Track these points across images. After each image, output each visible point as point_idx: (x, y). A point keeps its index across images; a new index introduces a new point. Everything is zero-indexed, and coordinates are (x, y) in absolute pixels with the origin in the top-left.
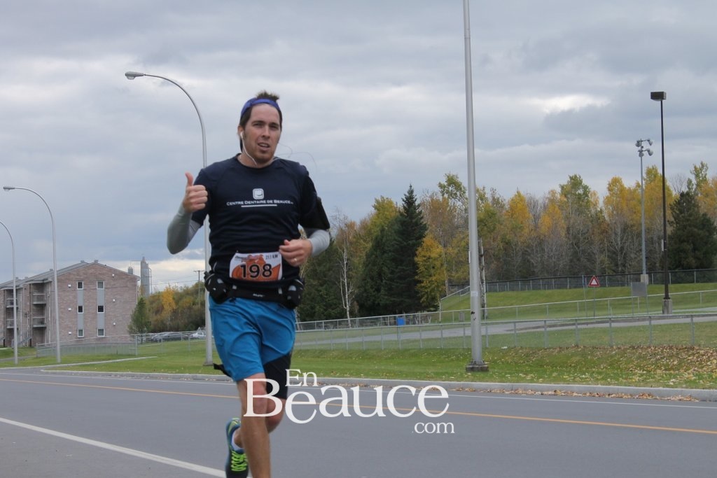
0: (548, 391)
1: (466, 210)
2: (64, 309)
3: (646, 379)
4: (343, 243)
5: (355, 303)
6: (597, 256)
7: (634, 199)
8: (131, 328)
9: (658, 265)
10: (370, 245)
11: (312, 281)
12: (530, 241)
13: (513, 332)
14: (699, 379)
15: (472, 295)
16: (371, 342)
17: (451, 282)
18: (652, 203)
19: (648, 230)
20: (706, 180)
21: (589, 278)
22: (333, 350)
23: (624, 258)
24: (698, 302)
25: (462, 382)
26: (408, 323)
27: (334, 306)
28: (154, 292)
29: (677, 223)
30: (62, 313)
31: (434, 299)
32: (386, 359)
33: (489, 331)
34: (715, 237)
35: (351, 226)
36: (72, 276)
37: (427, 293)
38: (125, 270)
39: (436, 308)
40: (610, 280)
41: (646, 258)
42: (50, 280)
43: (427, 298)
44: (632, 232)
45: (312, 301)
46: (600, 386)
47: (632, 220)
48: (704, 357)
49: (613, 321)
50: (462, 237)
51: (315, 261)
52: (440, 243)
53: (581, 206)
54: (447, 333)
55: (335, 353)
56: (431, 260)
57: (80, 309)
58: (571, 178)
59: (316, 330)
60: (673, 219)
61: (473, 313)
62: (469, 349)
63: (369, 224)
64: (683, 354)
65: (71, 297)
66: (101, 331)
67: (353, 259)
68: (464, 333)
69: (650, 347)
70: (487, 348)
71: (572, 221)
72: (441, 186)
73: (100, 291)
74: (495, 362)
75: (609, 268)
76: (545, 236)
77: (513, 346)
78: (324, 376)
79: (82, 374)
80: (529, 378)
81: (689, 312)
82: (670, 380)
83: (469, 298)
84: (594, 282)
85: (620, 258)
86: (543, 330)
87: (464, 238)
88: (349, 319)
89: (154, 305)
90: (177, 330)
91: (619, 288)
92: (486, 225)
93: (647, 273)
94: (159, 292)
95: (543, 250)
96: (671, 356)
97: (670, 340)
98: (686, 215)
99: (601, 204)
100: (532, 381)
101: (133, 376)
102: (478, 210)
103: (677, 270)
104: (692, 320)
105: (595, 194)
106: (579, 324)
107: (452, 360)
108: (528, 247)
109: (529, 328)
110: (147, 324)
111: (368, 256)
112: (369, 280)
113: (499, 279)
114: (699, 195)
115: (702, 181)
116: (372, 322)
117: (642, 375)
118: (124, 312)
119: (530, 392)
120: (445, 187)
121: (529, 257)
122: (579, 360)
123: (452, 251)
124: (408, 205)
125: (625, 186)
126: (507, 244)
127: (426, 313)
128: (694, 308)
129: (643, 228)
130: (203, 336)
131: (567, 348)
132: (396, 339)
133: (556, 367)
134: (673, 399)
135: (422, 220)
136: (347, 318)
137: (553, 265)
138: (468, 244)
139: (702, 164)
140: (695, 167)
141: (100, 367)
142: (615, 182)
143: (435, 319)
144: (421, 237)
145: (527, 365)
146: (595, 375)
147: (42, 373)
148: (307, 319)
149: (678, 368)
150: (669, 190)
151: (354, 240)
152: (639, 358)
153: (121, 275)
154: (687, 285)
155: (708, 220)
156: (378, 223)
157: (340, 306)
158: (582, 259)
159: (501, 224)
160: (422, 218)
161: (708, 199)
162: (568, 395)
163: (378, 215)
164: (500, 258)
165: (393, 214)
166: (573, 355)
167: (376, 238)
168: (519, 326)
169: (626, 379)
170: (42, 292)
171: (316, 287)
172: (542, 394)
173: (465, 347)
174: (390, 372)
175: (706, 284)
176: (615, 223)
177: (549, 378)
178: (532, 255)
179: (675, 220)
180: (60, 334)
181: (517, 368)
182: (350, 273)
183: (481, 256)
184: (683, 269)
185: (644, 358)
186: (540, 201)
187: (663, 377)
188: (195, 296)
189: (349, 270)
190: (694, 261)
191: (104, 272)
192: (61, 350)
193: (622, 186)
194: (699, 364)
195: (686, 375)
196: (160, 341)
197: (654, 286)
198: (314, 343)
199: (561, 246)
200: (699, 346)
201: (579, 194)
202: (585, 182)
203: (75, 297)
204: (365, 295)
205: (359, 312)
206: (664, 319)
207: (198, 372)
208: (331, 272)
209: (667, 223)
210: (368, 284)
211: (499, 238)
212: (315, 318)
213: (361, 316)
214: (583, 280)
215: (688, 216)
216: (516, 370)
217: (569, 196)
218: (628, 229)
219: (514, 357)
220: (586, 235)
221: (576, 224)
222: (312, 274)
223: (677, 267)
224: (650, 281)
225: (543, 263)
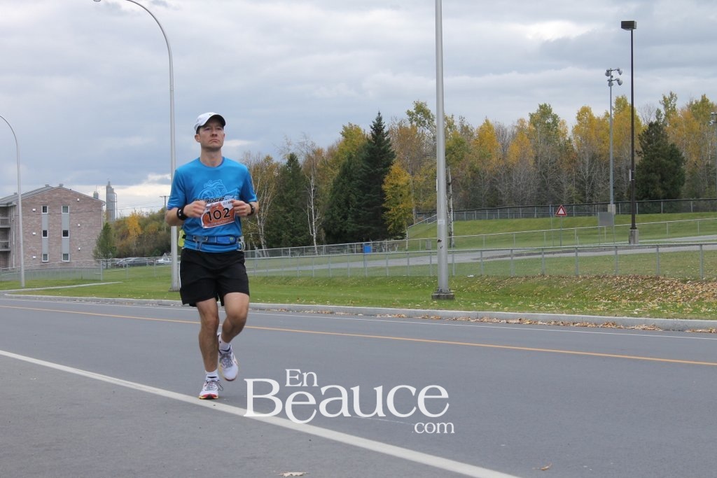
0: (514, 319)
1: (434, 138)
2: (29, 233)
3: (610, 308)
4: (310, 170)
5: (322, 230)
6: (565, 186)
7: (602, 128)
8: (96, 252)
9: (625, 195)
10: (338, 172)
11: (278, 207)
12: (498, 170)
13: (479, 261)
14: (663, 308)
15: (438, 223)
16: (338, 269)
17: (418, 211)
18: (621, 133)
19: (617, 160)
20: (675, 111)
21: (556, 208)
22: (300, 277)
23: (592, 188)
24: (665, 232)
25: (428, 310)
26: (374, 251)
27: (300, 233)
28: (119, 217)
29: (645, 153)
30: (26, 237)
31: (401, 227)
32: (352, 286)
33: (455, 260)
34: (682, 167)
35: (318, 152)
36: (36, 200)
37: (394, 220)
38: (91, 195)
39: (403, 236)
40: (577, 209)
41: (614, 188)
42: (14, 203)
43: (395, 225)
44: (600, 162)
45: (278, 228)
46: (564, 315)
47: (600, 149)
48: (669, 287)
49: (579, 251)
50: (430, 164)
51: (281, 188)
52: (408, 171)
53: (550, 135)
54: (413, 262)
55: (301, 280)
56: (398, 188)
57: (45, 233)
58: (541, 107)
59: (282, 257)
60: (641, 149)
61: (439, 241)
62: (435, 278)
63: (337, 151)
64: (648, 284)
65: (35, 221)
66: (66, 256)
67: (320, 186)
68: (431, 262)
69: (616, 277)
70: (453, 276)
71: (540, 150)
72: (409, 113)
73: (65, 216)
74: (461, 290)
75: (576, 197)
76: (513, 165)
77: (479, 274)
78: (290, 302)
79: (46, 299)
80: (494, 306)
81: (655, 242)
82: (634, 309)
83: (435, 227)
84: (561, 212)
85: (587, 188)
86: (510, 258)
87: (432, 166)
88: (315, 246)
89: (120, 230)
90: (142, 255)
91: (586, 218)
92: (454, 153)
93: (614, 203)
94: (125, 218)
95: (511, 178)
96: (637, 286)
97: (635, 270)
98: (655, 145)
99: (570, 134)
100: (497, 309)
101: (98, 301)
102: (446, 138)
103: (644, 201)
104: (658, 250)
105: (564, 124)
106: (545, 253)
107: (419, 288)
108: (496, 175)
109: (496, 257)
110: (112, 249)
111: (335, 183)
112: (336, 208)
113: (466, 208)
114: (668, 125)
115: (671, 111)
116: (338, 250)
117: (606, 304)
118: (89, 238)
119: (495, 320)
120: (413, 114)
121: (497, 186)
122: (545, 289)
123: (421, 179)
124: (376, 132)
125: (594, 115)
126: (475, 172)
127: (393, 241)
128: (660, 238)
129: (611, 158)
130: (168, 261)
131: (533, 277)
132: (362, 266)
133: (522, 296)
134: (637, 328)
135: (390, 148)
136: (313, 245)
137: (520, 194)
138: (436, 173)
139: (671, 94)
140: (664, 98)
141: (65, 292)
142: (584, 113)
143: (402, 248)
144: (389, 164)
145: (493, 294)
146: (560, 304)
147: (6, 297)
148: (274, 245)
149: (643, 297)
150: (638, 120)
151: (322, 167)
152: (605, 287)
153: (85, 199)
154: (654, 215)
155: (677, 151)
156: (346, 150)
157: (307, 233)
158: (549, 188)
159: (470, 153)
160: (390, 145)
161: (676, 129)
162: (533, 323)
163: (345, 142)
164: (467, 187)
165: (361, 141)
166: (538, 284)
167: (344, 166)
168: (485, 254)
169: (591, 308)
170: (7, 215)
171: (283, 214)
172: (507, 322)
173: (432, 275)
174: (355, 299)
175: (673, 215)
176: (584, 153)
177: (515, 306)
178: (500, 184)
179: (643, 149)
180: (25, 257)
182: (318, 200)
183: (448, 184)
184: (651, 199)
185: (610, 287)
186: (509, 130)
187: (627, 306)
188: (160, 221)
189: (316, 197)
190: (661, 192)
191: (69, 196)
192: (25, 275)
193: (591, 115)
194: (664, 294)
195: (651, 305)
196: (125, 266)
197: (622, 216)
198: (280, 270)
199: (529, 175)
200: (665, 275)
201: (549, 123)
202: (554, 112)
203: (40, 221)
204: (331, 222)
205: (326, 239)
206: (631, 249)
207: (163, 298)
208: (298, 199)
209: (635, 153)
210: (335, 211)
211: (467, 166)
212: (281, 245)
213: (328, 244)
214: (551, 210)
215: (657, 146)
216: (482, 298)
217: (538, 125)
218: (597, 160)
219: (480, 285)
220: (554, 165)
221: (544, 153)
222: (280, 200)
223: (645, 197)
224: (617, 211)
225: (511, 192)
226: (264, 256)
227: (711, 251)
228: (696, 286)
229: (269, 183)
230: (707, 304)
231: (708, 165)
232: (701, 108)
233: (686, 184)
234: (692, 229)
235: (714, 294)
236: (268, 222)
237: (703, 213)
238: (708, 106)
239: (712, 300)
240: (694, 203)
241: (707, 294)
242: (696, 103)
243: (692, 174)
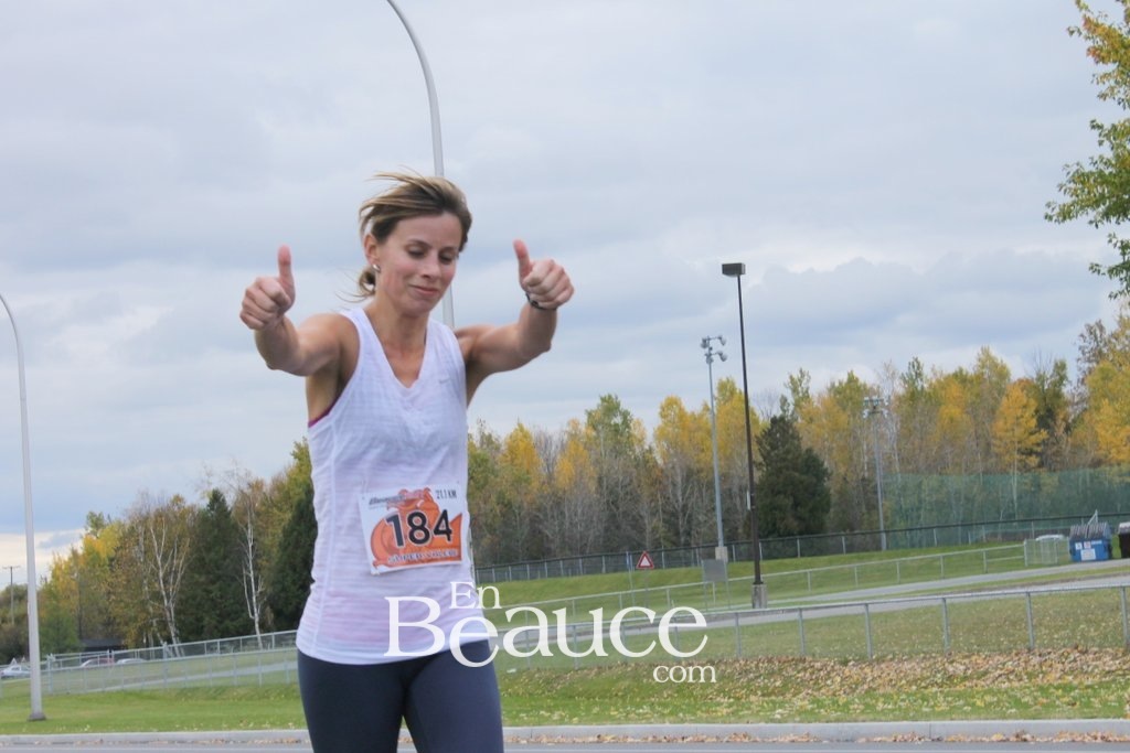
0: (588, 736)
3: (737, 711)
4: (245, 514)
5: (268, 609)
6: (646, 521)
7: (699, 429)
9: (740, 531)
10: (288, 516)
11: (196, 576)
12: (542, 500)
14: (819, 708)
18: (729, 435)
19: (725, 477)
20: (808, 397)
21: (637, 558)
22: (239, 686)
23: (689, 522)
24: (805, 586)
27: (233, 616)
29: (767, 465)
34: (825, 484)
35: (257, 486)
40: (667, 557)
41: (723, 520)
44: (698, 481)
45: (197, 609)
46: (667, 725)
47: (698, 462)
48: (822, 673)
51: (201, 545)
53: (619, 442)
55: (242, 692)
58: (603, 400)
59: (206, 656)
60: (761, 460)
63: (285, 480)
64: (789, 669)
67: (261, 539)
69: (738, 661)
71: (605, 467)
75: (665, 539)
76: (565, 492)
77: (525, 667)
80: (556, 717)
82: (775, 709)
84: (645, 562)
85: (682, 523)
88: (259, 635)
91: (683, 570)
93: (725, 545)
95: (562, 513)
96: (771, 674)
97: (768, 649)
98: (781, 452)
99: (650, 440)
100: (561, 721)
103: (770, 539)
104: (801, 615)
105: (640, 424)
108: (539, 510)
111: (287, 533)
113: (495, 562)
114: (799, 420)
115: (803, 399)
117: (730, 705)
119: (560, 739)
121: (541, 527)
122: (629, 686)
125: (686, 410)
126: (506, 506)
128: (798, 597)
129: (716, 475)
130: (21, 672)
131: (609, 668)
133: (594, 698)
134: (782, 740)
136: (255, 633)
137: (578, 536)
139: (801, 371)
140: (791, 378)
142: (671, 404)
145: (548, 697)
146: (659, 708)
148: (191, 638)
150: (755, 414)
151: (263, 508)
152: (722, 678)
154: (787, 561)
155: (815, 459)
156: (301, 480)
157: (244, 615)
158: (623, 526)
159: (496, 476)
161: (813, 426)
162: (619, 741)
163: (301, 467)
164: (495, 530)
166: (619, 678)
167: (299, 505)
169: (707, 712)
171: (204, 587)
172: (576, 742)
175: (815, 559)
176: (673, 468)
177: (587, 716)
178: (545, 523)
179: (765, 458)
181: (533, 703)
182: (259, 561)
184: (780, 536)
185: (730, 678)
186: (555, 438)
187: (763, 707)
188: (5, 607)
189: (256, 556)
190: (796, 523)
193: (681, 409)
194: (815, 684)
195: (797, 703)
197: (737, 565)
198: (207, 676)
199: (590, 506)
200: (814, 655)
201: (616, 425)
202: (623, 407)
204: (283, 595)
205: (274, 621)
206: (756, 615)
207: (20, 732)
208: (228, 561)
209: (754, 469)
210: (289, 578)
211: (494, 498)
212: (203, 635)
213: (279, 630)
214: (629, 560)
215: (784, 453)
216: (532, 706)
217: (600, 428)
218: (694, 477)
219: (527, 684)
220: (628, 489)
221: (612, 471)
222: (198, 564)
223: (770, 533)
224: (731, 556)
225: (563, 535)
226: (176, 656)
227: (881, 614)
228: (862, 669)
229: (180, 537)
230: (883, 695)
231: (863, 479)
232: (848, 391)
233: (832, 510)
234: (845, 580)
235: (891, 680)
236: (181, 600)
237: (862, 554)
238: (859, 388)
239: (889, 690)
240: (846, 540)
241: (879, 681)
242: (840, 383)
243: (842, 493)
